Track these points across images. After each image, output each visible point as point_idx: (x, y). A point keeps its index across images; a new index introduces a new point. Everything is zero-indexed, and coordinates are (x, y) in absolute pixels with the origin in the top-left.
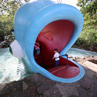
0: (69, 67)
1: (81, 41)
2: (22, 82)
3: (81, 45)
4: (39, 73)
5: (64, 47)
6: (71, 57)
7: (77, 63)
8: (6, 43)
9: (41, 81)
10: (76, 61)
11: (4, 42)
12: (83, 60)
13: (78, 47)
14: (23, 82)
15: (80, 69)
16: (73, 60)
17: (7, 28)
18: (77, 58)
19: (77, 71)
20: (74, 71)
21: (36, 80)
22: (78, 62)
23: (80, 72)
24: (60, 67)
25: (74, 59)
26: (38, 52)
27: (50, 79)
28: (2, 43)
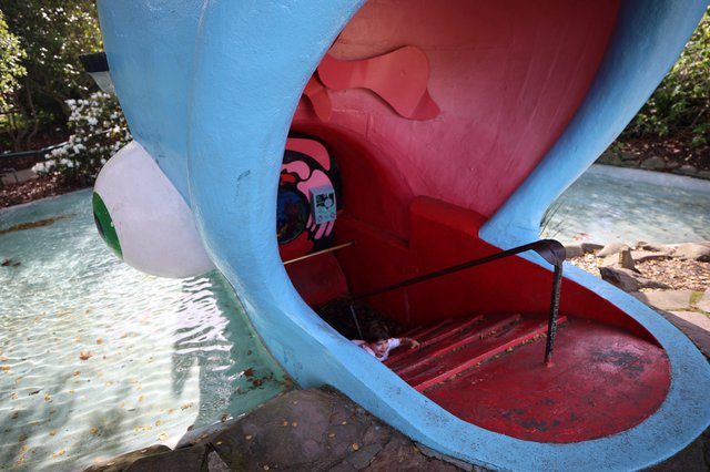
0: (570, 333)
1: (677, 107)
2: (205, 461)
3: (670, 136)
4: (327, 389)
5: (522, 168)
6: (589, 249)
7: (645, 300)
8: (82, 157)
9: (349, 454)
10: (634, 288)
11: (71, 151)
12: (699, 271)
13: (646, 155)
14: (215, 462)
15: (674, 362)
16: (608, 275)
17: (79, 32)
18: (635, 255)
19: (641, 377)
20: (616, 378)
21: (311, 448)
22: (648, 292)
23: (676, 384)
24: (493, 330)
25: (613, 262)
26: (325, 216)
27: (413, 443)
28: (57, 158)
